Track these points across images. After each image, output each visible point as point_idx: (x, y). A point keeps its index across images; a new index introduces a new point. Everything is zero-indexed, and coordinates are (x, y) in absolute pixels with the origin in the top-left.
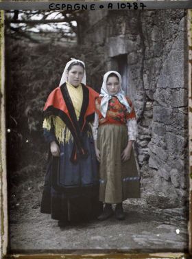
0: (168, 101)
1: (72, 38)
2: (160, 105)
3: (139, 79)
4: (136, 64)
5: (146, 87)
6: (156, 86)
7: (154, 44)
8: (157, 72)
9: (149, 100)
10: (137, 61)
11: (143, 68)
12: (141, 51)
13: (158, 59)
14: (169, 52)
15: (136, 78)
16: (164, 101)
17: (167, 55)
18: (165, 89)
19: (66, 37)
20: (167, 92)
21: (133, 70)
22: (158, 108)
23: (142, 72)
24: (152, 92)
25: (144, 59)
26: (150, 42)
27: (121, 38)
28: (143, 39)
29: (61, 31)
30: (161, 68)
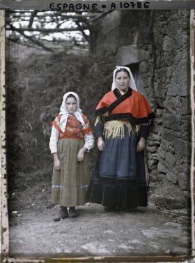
0: (177, 109)
1: (84, 47)
2: (170, 112)
3: (150, 88)
4: (147, 72)
5: (157, 95)
6: (166, 94)
7: (165, 53)
8: (168, 80)
9: (159, 108)
10: (148, 70)
11: (154, 77)
12: (152, 60)
13: (169, 68)
14: (179, 62)
15: (147, 87)
16: (174, 109)
17: (177, 64)
18: (175, 97)
19: (79, 45)
20: (177, 100)
21: (145, 79)
22: (168, 115)
23: (153, 81)
24: (163, 99)
25: (155, 68)
26: (162, 51)
27: (134, 47)
28: (154, 48)
29: (74, 39)
30: (171, 77)
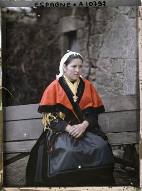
0: (108, 68)
1: (32, 17)
2: (102, 71)
3: (86, 51)
4: (83, 38)
5: (91, 57)
6: (98, 56)
7: (98, 23)
8: (100, 45)
9: (93, 67)
10: (84, 36)
11: (89, 42)
12: (87, 28)
13: (101, 35)
14: (110, 30)
15: (84, 50)
16: (105, 68)
17: (108, 32)
18: (106, 58)
19: (28, 16)
20: (108, 61)
21: (81, 43)
22: (100, 73)
23: (88, 45)
24: (96, 60)
25: (90, 35)
26: (95, 21)
27: (72, 18)
28: (89, 18)
29: (24, 10)
30: (103, 42)
